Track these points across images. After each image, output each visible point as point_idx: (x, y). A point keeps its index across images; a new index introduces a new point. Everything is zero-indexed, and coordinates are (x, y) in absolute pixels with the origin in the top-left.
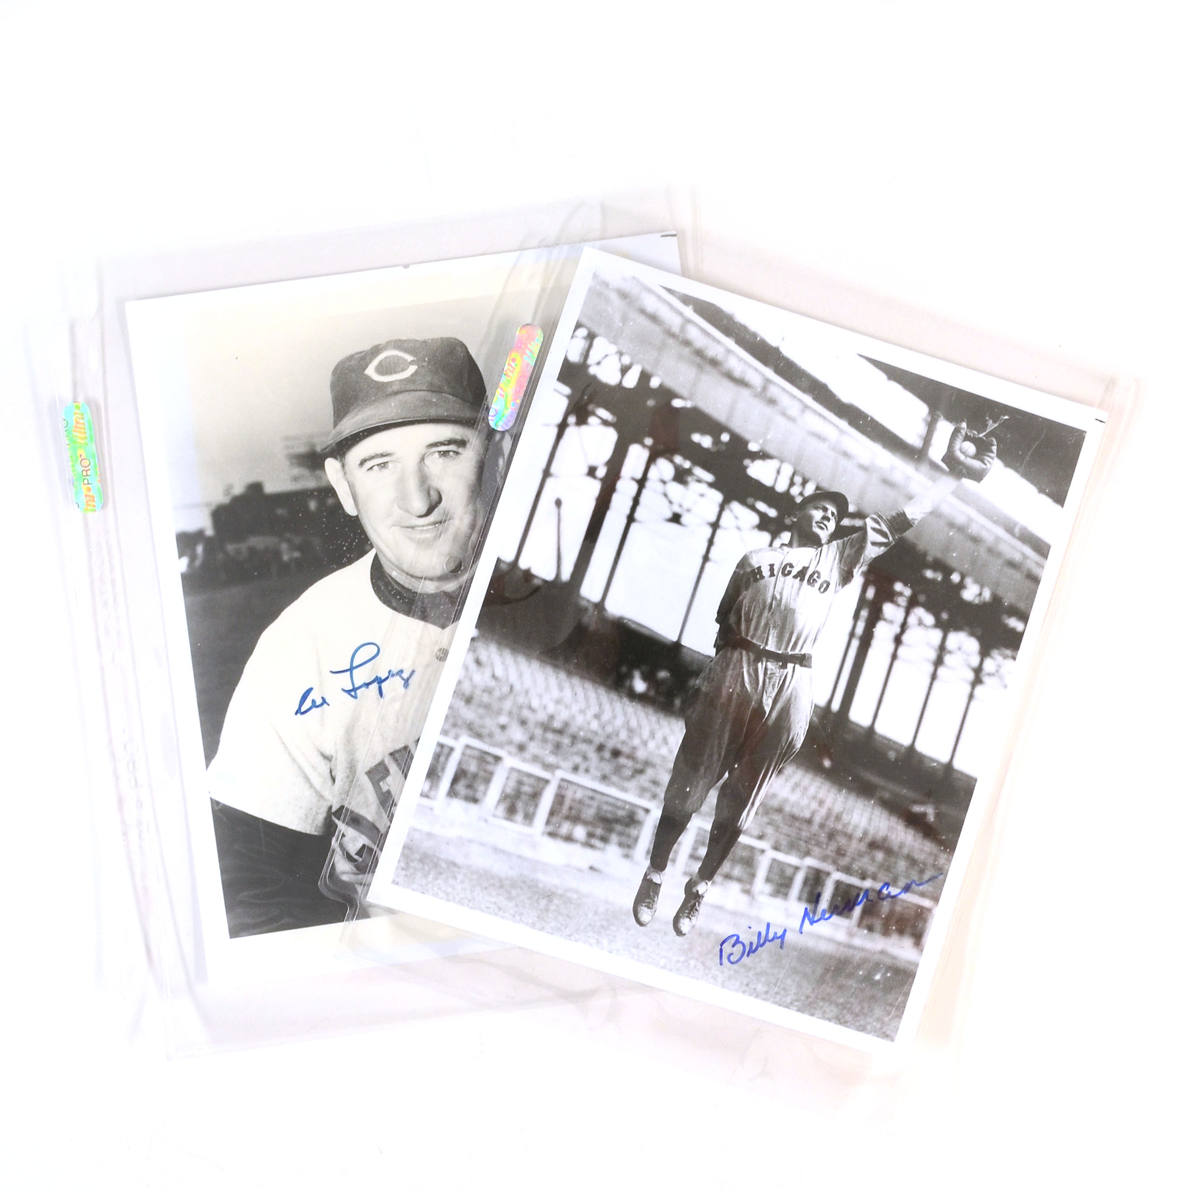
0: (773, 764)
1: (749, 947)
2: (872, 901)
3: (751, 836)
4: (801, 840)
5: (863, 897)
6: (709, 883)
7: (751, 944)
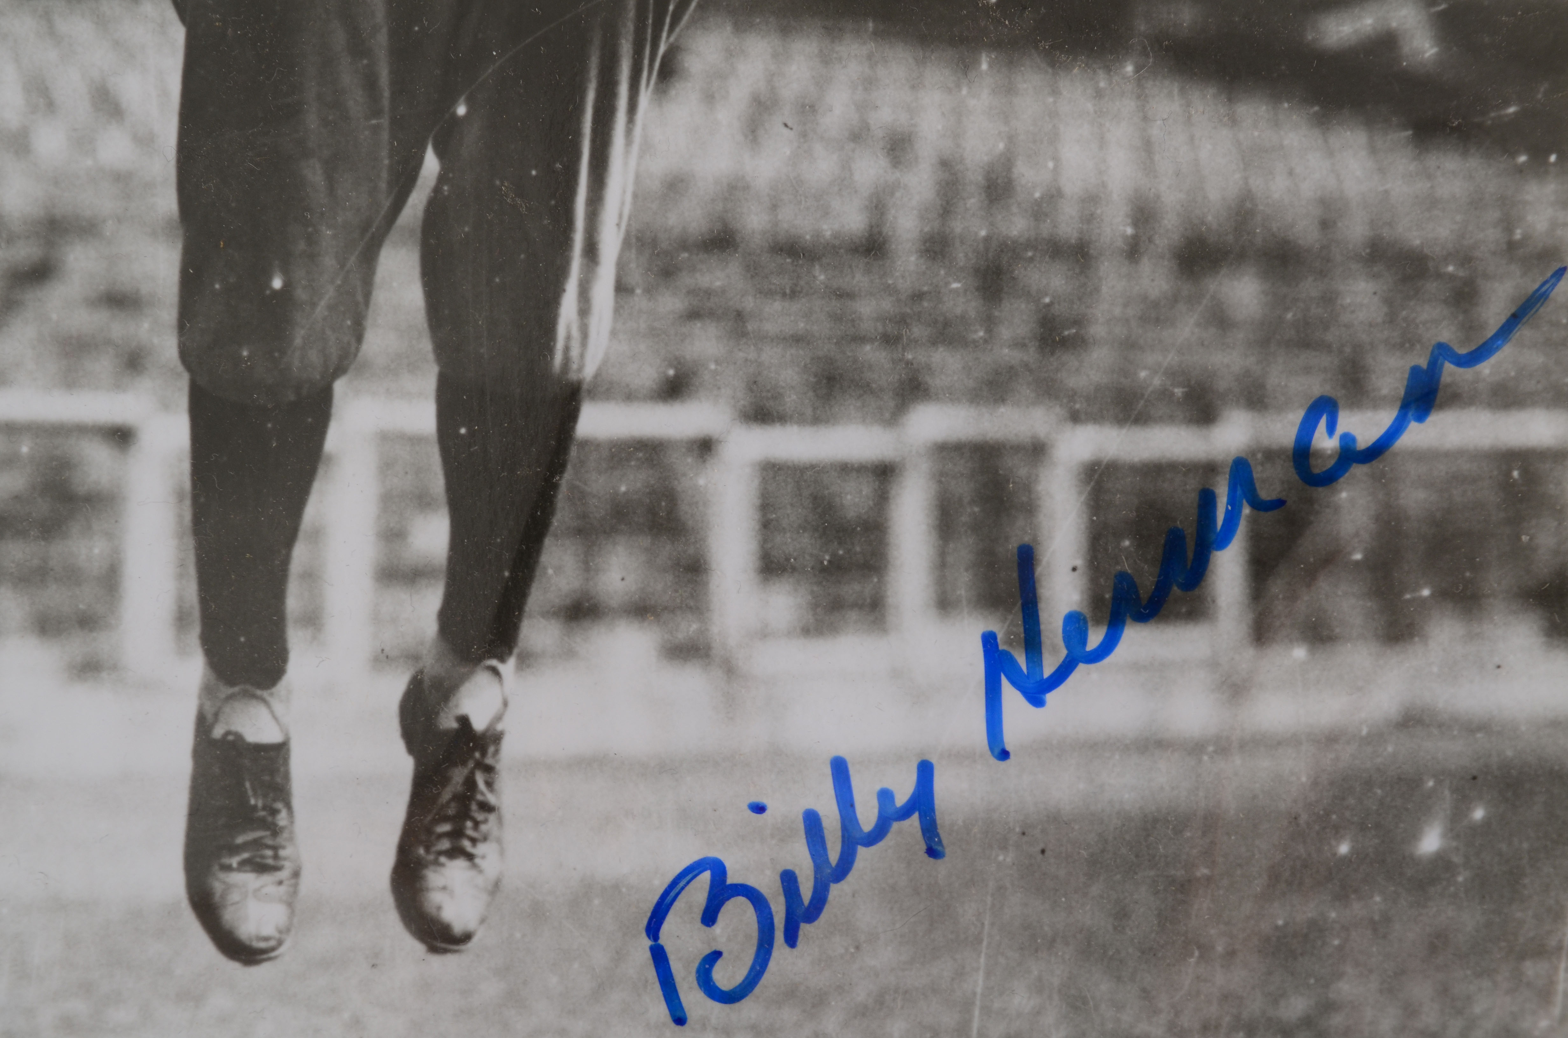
0: (626, 48)
1: (782, 899)
2: (1279, 503)
3: (630, 396)
4: (859, 339)
5: (1233, 501)
6: (508, 668)
7: (789, 880)
